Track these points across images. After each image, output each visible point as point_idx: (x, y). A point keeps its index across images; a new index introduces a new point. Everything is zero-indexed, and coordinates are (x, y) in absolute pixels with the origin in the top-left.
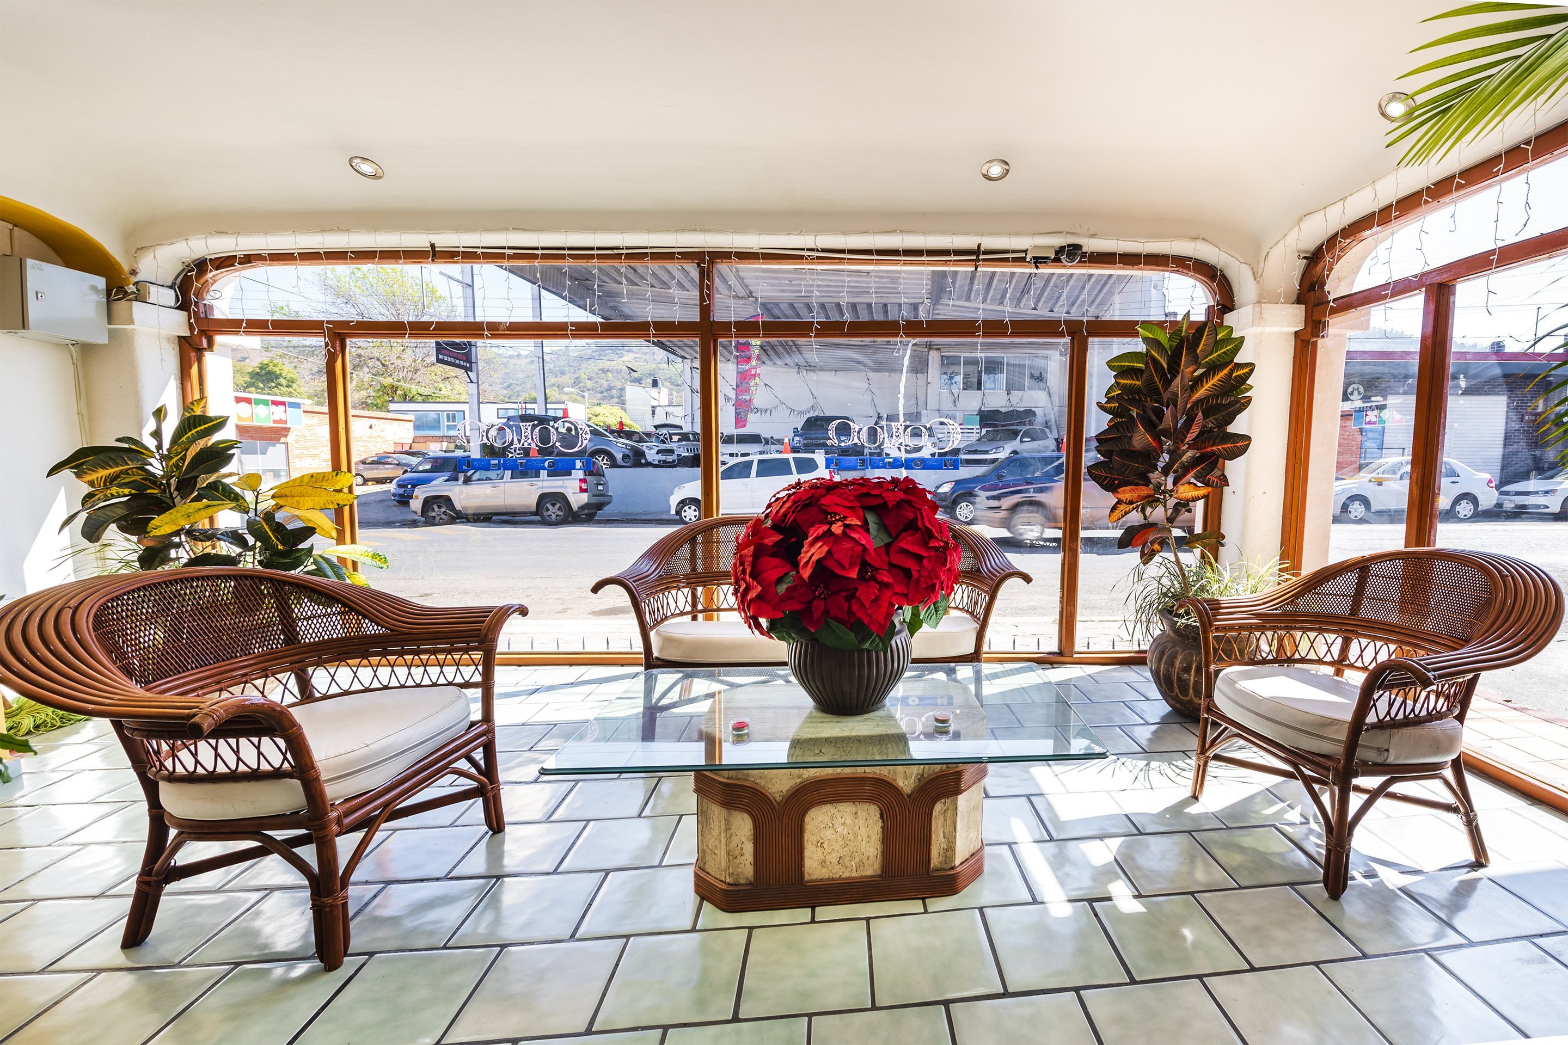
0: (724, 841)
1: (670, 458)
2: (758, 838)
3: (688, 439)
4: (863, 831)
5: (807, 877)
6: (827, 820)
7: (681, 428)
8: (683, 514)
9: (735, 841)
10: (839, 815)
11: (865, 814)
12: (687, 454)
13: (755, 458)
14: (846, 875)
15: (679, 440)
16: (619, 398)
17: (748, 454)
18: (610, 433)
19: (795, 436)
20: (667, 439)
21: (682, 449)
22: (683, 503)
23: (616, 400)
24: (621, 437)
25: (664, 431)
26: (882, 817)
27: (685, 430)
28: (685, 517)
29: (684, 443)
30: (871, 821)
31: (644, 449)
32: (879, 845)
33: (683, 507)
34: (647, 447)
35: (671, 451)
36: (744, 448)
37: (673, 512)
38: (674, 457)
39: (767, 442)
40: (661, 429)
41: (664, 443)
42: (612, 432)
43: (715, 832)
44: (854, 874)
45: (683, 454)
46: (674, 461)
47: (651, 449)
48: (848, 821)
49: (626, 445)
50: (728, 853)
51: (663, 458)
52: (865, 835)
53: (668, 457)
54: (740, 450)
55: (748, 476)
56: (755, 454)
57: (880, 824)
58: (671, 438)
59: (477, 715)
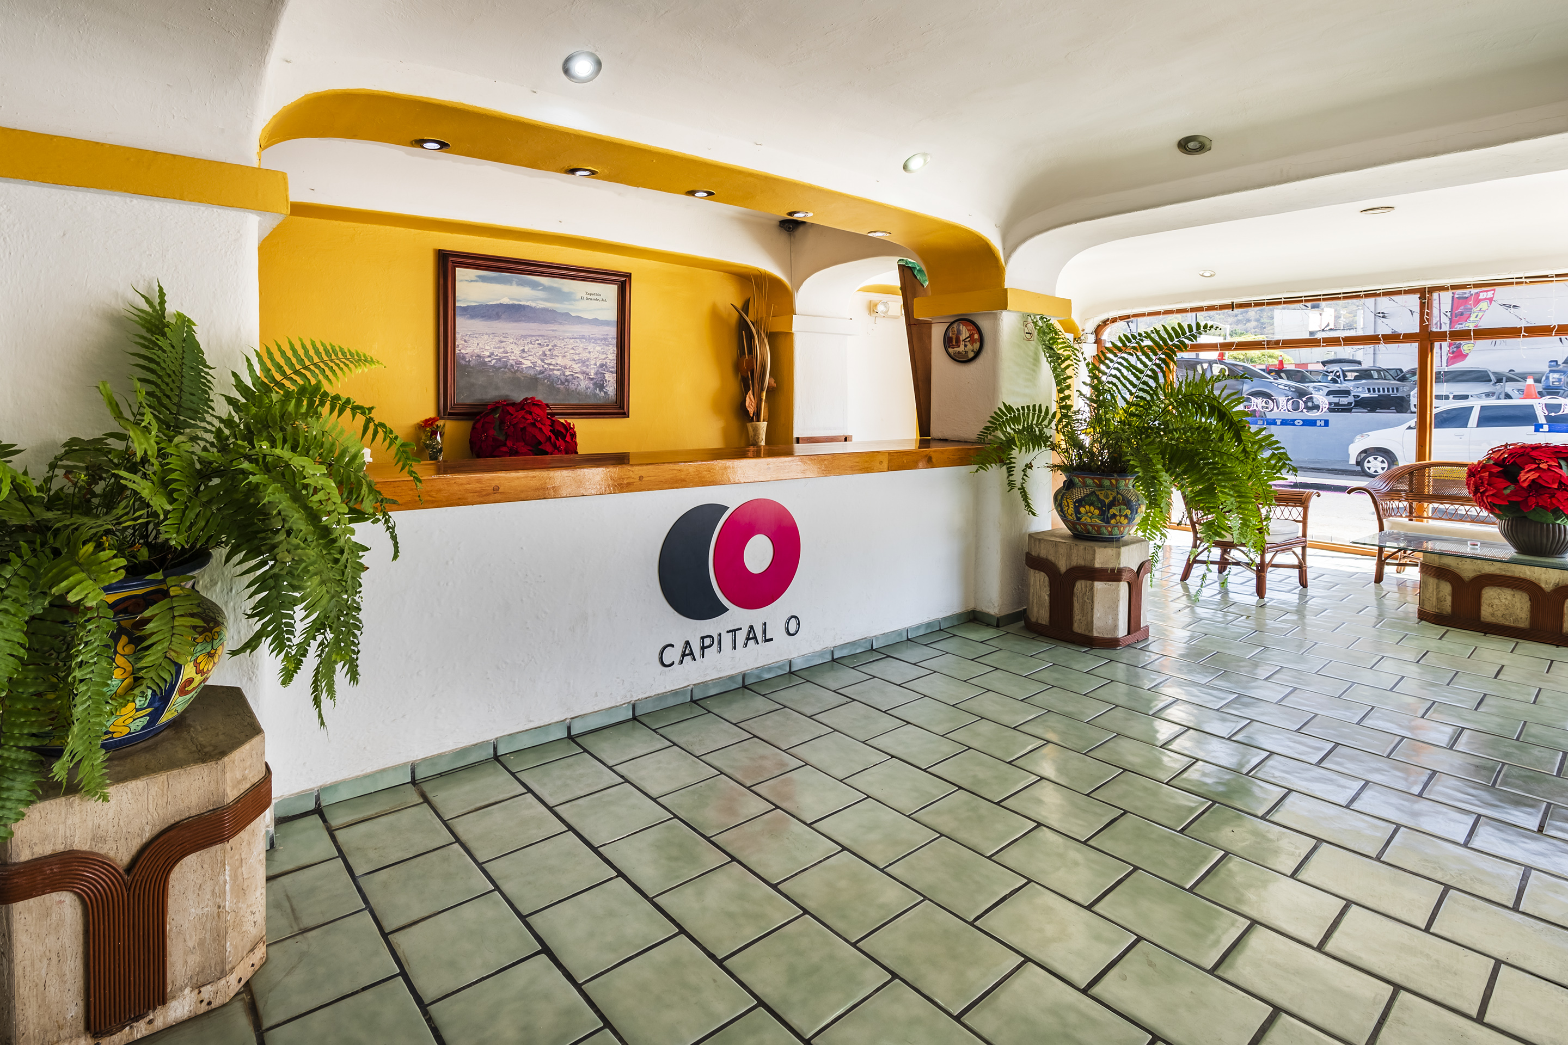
0: (1435, 593)
1: (1344, 401)
2: (1454, 595)
3: (1371, 377)
4: (1518, 605)
5: (1482, 619)
6: (1495, 595)
7: (1359, 363)
8: (1366, 465)
9: (1441, 594)
10: (1503, 594)
11: (1519, 596)
12: (1368, 395)
13: (1477, 404)
14: (1507, 623)
15: (1356, 378)
16: (1258, 320)
17: (1465, 397)
18: (1269, 373)
19: (1551, 371)
20: (1339, 377)
21: (1360, 389)
22: (1367, 452)
23: (1253, 324)
24: (1281, 378)
25: (1335, 368)
26: (1530, 600)
27: (1365, 366)
28: (1369, 468)
29: (1364, 381)
30: (1523, 601)
31: (1311, 389)
32: (1528, 613)
33: (1365, 458)
34: (1315, 388)
35: (1347, 393)
36: (1460, 388)
37: (1353, 461)
38: (1351, 399)
39: (1499, 381)
40: (1330, 366)
41: (1337, 382)
42: (1269, 372)
43: (1430, 590)
44: (1512, 624)
45: (1362, 395)
46: (1350, 404)
47: (1319, 390)
48: (1509, 598)
49: (1290, 386)
50: (1438, 599)
51: (1336, 400)
52: (1519, 607)
53: (1341, 399)
54: (1451, 390)
55: (1465, 425)
56: (1478, 396)
57: (1529, 603)
58: (1345, 376)
59: (1300, 534)
